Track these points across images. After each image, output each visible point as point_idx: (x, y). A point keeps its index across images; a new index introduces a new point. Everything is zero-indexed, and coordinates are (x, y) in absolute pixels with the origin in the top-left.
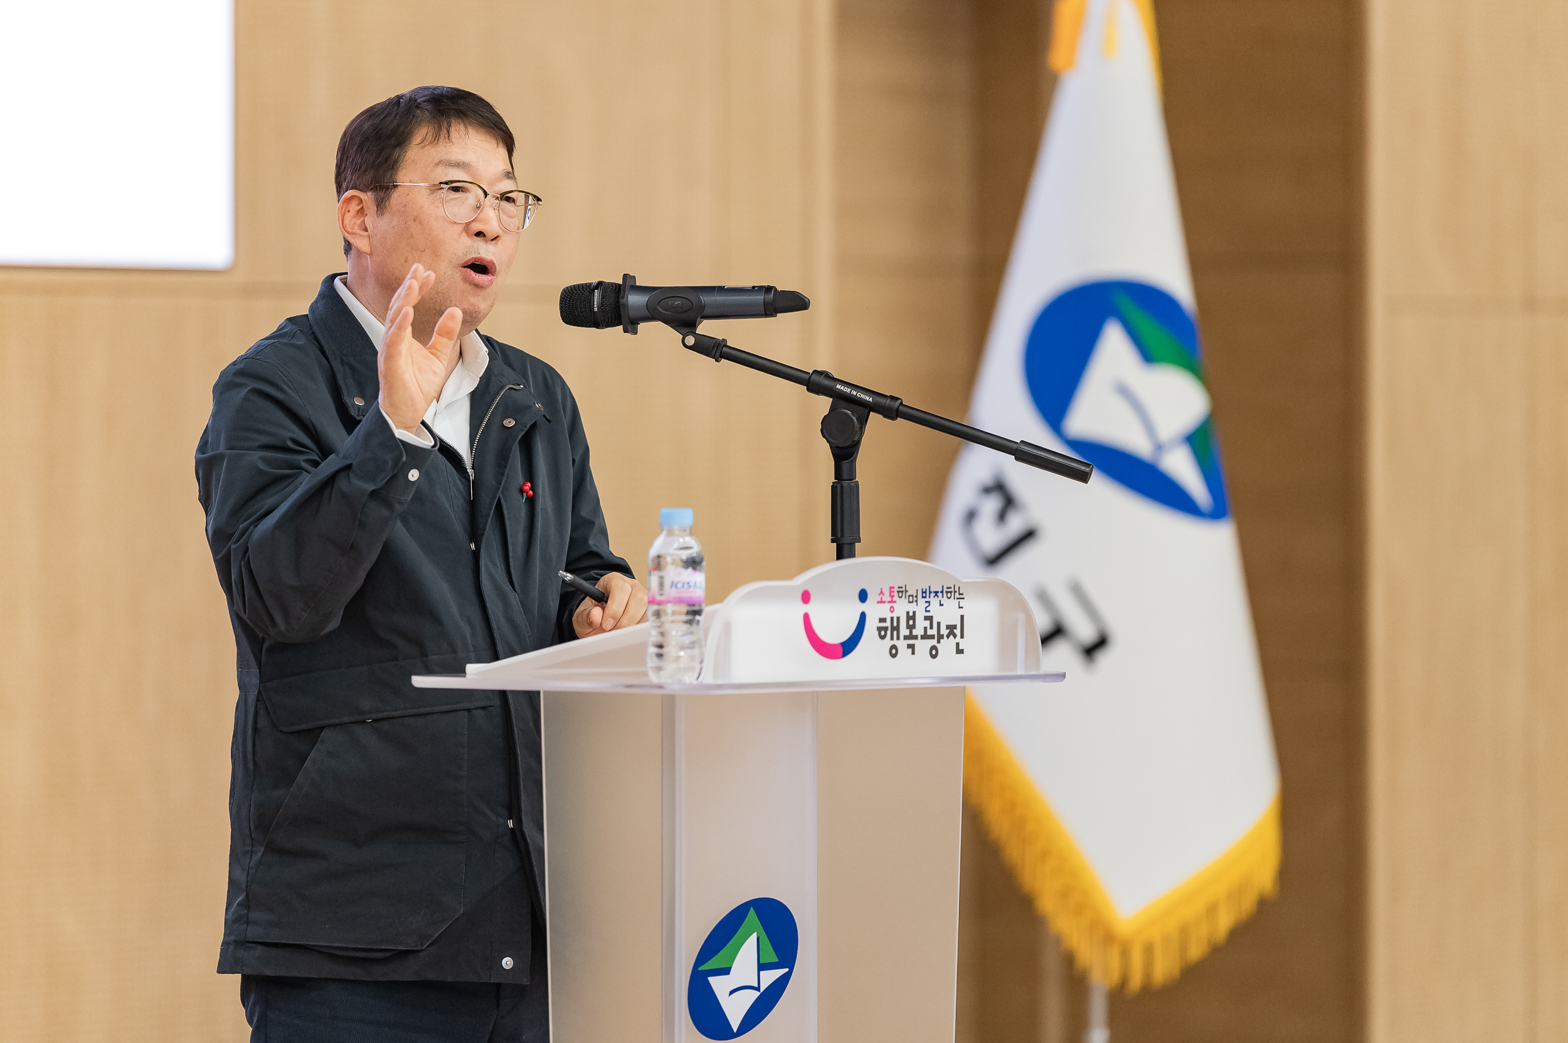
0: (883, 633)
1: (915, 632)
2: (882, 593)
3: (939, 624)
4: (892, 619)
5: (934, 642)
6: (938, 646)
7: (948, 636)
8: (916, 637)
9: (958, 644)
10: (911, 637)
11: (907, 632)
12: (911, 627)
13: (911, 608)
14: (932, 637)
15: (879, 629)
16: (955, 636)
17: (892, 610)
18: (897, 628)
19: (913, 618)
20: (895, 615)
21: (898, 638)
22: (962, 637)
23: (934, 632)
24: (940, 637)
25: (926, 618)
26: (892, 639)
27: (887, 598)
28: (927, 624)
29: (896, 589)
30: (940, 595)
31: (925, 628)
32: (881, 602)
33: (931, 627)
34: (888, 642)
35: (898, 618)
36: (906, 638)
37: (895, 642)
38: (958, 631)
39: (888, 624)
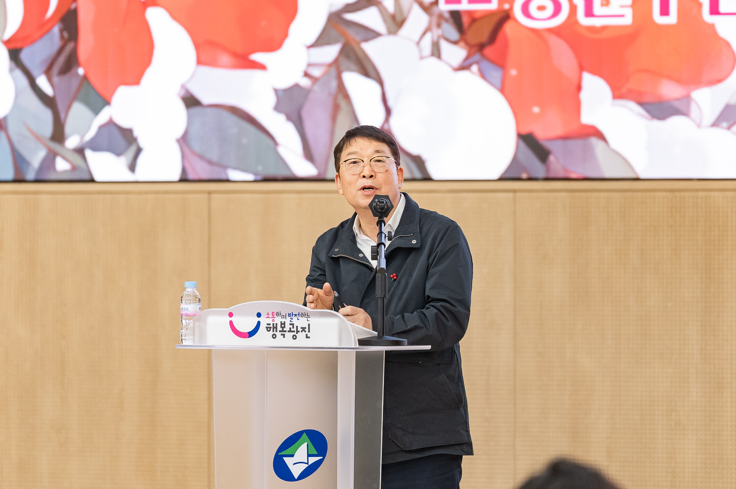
0: (269, 329)
1: (285, 329)
2: (268, 314)
3: (297, 327)
4: (273, 324)
5: (295, 333)
6: (296, 335)
7: (302, 331)
8: (285, 331)
9: (307, 335)
10: (283, 331)
11: (281, 329)
12: (283, 328)
13: (283, 320)
14: (294, 331)
15: (267, 328)
16: (305, 332)
17: (273, 321)
18: (276, 328)
19: (284, 323)
20: (275, 323)
21: (276, 331)
22: (309, 332)
23: (295, 329)
24: (298, 332)
25: (290, 324)
26: (273, 331)
27: (271, 316)
28: (291, 326)
29: (275, 313)
30: (297, 316)
31: (290, 328)
32: (268, 317)
33: (293, 328)
34: (271, 333)
35: (276, 324)
36: (280, 331)
37: (275, 333)
38: (307, 330)
39: (271, 326)
